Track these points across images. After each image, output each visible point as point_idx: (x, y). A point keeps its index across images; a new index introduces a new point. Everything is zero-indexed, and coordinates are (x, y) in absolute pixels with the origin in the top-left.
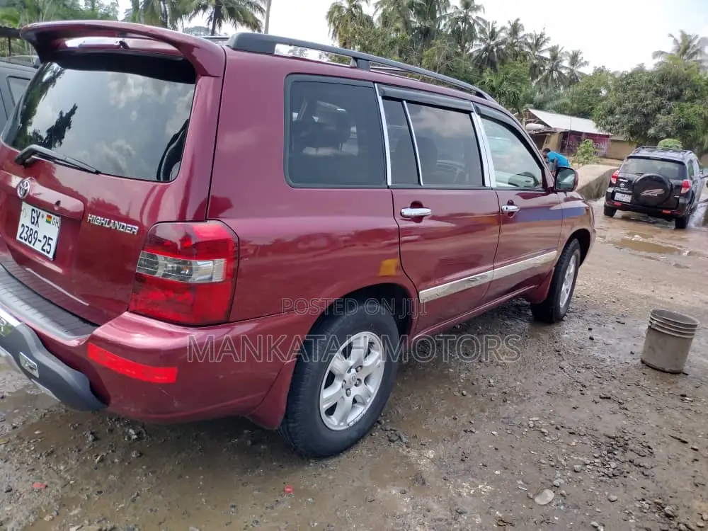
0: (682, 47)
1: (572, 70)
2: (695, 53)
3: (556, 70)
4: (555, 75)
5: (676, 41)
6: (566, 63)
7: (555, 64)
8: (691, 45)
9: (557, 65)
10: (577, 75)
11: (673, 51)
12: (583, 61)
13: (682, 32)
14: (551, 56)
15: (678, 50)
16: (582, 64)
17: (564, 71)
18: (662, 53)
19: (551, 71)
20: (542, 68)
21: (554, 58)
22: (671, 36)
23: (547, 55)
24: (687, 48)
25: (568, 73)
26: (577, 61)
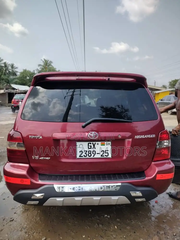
0: (46, 63)
1: (13, 70)
2: (49, 65)
3: (7, 70)
4: (7, 72)
5: (43, 62)
6: (10, 68)
7: (6, 68)
8: (48, 63)
9: (7, 68)
10: (15, 72)
11: (43, 64)
12: (15, 67)
13: (44, 59)
14: (5, 66)
15: (45, 64)
16: (15, 68)
17: (10, 71)
18: (40, 65)
19: (6, 70)
20: (2, 69)
21: (6, 66)
22: (42, 60)
23: (3, 65)
24: (47, 64)
25: (12, 71)
26: (13, 67)
